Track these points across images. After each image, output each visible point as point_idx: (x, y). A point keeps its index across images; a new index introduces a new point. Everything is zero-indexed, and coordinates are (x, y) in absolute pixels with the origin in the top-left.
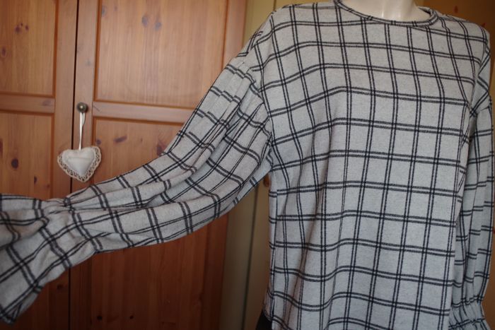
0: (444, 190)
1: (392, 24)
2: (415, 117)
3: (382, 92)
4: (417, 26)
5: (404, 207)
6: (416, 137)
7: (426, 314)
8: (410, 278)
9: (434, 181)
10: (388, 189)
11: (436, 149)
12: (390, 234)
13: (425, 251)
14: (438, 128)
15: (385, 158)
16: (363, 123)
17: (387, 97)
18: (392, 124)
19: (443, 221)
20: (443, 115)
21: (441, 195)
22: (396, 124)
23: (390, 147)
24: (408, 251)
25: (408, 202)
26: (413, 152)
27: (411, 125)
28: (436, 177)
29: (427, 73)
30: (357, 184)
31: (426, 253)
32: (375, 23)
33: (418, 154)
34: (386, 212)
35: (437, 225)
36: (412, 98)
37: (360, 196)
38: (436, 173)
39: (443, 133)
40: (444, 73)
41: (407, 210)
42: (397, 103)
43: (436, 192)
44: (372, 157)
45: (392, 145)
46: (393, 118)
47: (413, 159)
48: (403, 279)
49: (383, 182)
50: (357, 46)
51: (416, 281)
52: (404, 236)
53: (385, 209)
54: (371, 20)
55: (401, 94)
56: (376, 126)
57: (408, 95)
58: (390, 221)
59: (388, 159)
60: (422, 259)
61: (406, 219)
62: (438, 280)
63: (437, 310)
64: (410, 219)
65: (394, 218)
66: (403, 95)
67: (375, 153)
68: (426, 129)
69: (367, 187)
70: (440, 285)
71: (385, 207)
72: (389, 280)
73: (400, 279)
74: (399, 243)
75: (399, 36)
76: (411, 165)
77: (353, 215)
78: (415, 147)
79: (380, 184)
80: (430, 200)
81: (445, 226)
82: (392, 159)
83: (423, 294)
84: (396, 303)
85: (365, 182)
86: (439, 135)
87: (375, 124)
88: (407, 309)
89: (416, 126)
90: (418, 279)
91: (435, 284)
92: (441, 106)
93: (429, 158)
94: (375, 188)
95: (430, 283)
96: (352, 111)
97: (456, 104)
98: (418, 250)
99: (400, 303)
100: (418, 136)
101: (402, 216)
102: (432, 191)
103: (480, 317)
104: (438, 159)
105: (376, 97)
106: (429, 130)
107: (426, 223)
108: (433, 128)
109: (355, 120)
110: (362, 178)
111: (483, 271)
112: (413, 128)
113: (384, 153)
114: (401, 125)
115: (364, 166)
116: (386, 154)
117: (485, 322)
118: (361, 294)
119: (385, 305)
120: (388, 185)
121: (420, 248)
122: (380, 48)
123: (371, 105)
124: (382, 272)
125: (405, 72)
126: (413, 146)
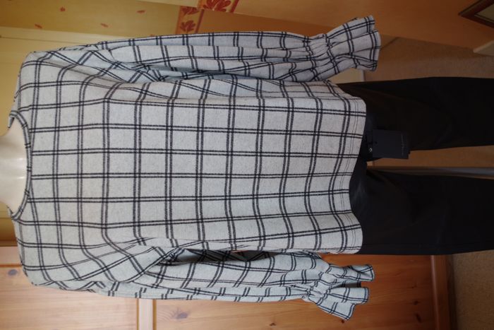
0: (199, 118)
1: (31, 171)
2: (126, 154)
3: (103, 190)
4: (30, 143)
5: (218, 157)
6: (146, 151)
7: (322, 126)
8: (288, 143)
9: (190, 129)
10: (201, 174)
11: (158, 129)
12: (246, 167)
13: (260, 132)
14: (135, 129)
15: (171, 180)
16: (137, 209)
17: (108, 185)
18: (135, 177)
19: (229, 117)
20: (121, 125)
21: (203, 121)
22: (135, 174)
23: (159, 177)
24: (261, 148)
25: (213, 153)
26: (162, 153)
27: (135, 158)
28: (185, 127)
29: (78, 139)
30: (199, 205)
31: (262, 130)
32: (32, 189)
33: (164, 147)
34: (225, 173)
35: (233, 122)
36: (106, 158)
37: (211, 200)
38: (182, 127)
39: (140, 123)
40: (77, 120)
41: (221, 153)
42: (113, 174)
43: (200, 126)
44: (170, 193)
45: (156, 175)
46: (130, 177)
47: (169, 152)
48: (289, 150)
49: (194, 179)
50: (59, 210)
51: (290, 138)
52: (246, 154)
53: (222, 174)
54: (29, 192)
55: (104, 170)
56: (139, 194)
57: (104, 163)
58: (233, 169)
59: (171, 177)
60: (268, 133)
61: (230, 153)
62: (288, 117)
63: (317, 116)
64: (230, 150)
65: (229, 165)
66: (104, 167)
67: (166, 192)
68: (138, 141)
69: (201, 194)
70: (293, 115)
71: (219, 174)
72: (291, 164)
73: (289, 153)
74: (254, 158)
75: (43, 165)
76: (176, 153)
77: (230, 203)
78: (157, 151)
79: (196, 182)
80: (209, 131)
81: (234, 115)
82: (171, 174)
83: (302, 130)
84: (312, 153)
85: (196, 197)
86: (142, 127)
87: (137, 196)
88: (317, 143)
89: (135, 153)
90: (288, 136)
91: (292, 120)
92: (112, 128)
93: (167, 136)
94: (201, 186)
95: (292, 124)
96: (126, 221)
97: (108, 112)
98: (260, 138)
99: (313, 150)
100: (145, 149)
101: (227, 158)
102: (200, 129)
103: (324, 40)
104: (167, 126)
105: (109, 196)
106: (138, 138)
107: (233, 132)
108: (135, 134)
109: (134, 218)
110: (193, 200)
111: (279, 38)
112: (138, 155)
113: (166, 182)
114: (135, 168)
115: (180, 200)
116: (166, 180)
117: (329, 34)
118: (306, 184)
119: (315, 163)
120: (197, 174)
121: (258, 136)
122: (57, 186)
123: (118, 202)
124: (284, 170)
125: (80, 162)
126: (156, 153)
